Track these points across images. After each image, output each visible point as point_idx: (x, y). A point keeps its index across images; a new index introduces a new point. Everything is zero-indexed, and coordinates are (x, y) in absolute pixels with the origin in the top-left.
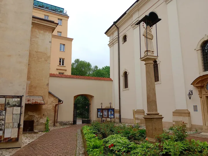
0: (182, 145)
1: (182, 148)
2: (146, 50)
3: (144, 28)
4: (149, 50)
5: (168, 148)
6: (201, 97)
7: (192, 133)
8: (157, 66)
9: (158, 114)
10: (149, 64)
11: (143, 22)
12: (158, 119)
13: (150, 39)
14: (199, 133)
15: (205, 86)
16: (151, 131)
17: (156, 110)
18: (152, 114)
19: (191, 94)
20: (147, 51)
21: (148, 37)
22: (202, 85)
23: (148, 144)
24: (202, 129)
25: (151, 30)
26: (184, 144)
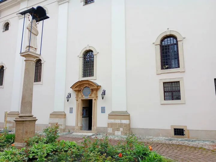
0: (51, 147)
1: (51, 149)
2: (28, 45)
3: (29, 20)
4: (32, 46)
5: (36, 152)
6: (77, 100)
7: (65, 133)
8: (40, 66)
9: (32, 116)
10: (30, 61)
11: (29, 14)
12: (30, 122)
13: (34, 34)
14: (71, 134)
15: (82, 90)
16: (21, 135)
17: (31, 112)
18: (25, 117)
19: (70, 96)
20: (29, 47)
21: (32, 31)
22: (80, 89)
23: (14, 151)
24: (74, 129)
25: (37, 25)
26: (54, 146)
